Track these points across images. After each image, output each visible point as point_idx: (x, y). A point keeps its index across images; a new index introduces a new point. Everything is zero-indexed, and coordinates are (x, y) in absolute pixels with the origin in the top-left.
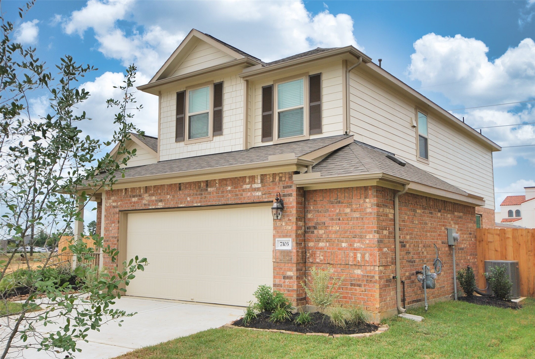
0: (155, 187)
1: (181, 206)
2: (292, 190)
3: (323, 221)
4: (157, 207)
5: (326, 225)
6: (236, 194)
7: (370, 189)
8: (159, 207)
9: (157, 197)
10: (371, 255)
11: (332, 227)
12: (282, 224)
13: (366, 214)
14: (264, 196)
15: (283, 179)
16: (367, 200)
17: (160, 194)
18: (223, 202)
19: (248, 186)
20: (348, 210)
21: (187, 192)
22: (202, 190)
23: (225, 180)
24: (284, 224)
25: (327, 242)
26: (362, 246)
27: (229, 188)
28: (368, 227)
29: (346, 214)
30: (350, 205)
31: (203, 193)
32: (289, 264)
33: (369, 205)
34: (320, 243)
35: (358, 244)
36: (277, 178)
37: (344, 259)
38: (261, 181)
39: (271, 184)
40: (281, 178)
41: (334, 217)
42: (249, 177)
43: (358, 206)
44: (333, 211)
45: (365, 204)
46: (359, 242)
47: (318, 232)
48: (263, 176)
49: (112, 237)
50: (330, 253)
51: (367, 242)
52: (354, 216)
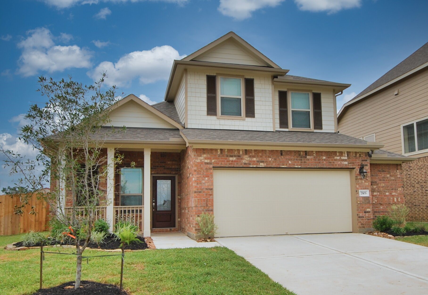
0: (255, 151)
1: (283, 167)
2: (368, 163)
3: (375, 181)
4: (258, 166)
5: (377, 183)
6: (329, 162)
7: (399, 166)
8: (260, 166)
9: (258, 158)
10: (401, 198)
11: (381, 184)
12: (362, 182)
13: (398, 178)
14: (350, 165)
15: (362, 156)
16: (398, 171)
17: (261, 157)
18: (319, 167)
19: (338, 158)
20: (388, 176)
21: (288, 157)
22: (301, 157)
23: (321, 152)
24: (363, 182)
25: (378, 192)
26: (396, 194)
27: (324, 158)
28: (399, 185)
29: (387, 178)
30: (389, 173)
31: (303, 159)
32: (368, 205)
33: (399, 174)
34: (374, 193)
35: (394, 193)
36: (358, 155)
37: (388, 201)
38: (347, 155)
39: (354, 158)
40: (360, 155)
41: (382, 179)
42: (339, 152)
43: (393, 174)
44: (380, 176)
45: (397, 173)
46: (395, 192)
47: (373, 187)
48: (348, 153)
49: (207, 189)
50: (380, 198)
51: (399, 192)
52: (392, 179)
